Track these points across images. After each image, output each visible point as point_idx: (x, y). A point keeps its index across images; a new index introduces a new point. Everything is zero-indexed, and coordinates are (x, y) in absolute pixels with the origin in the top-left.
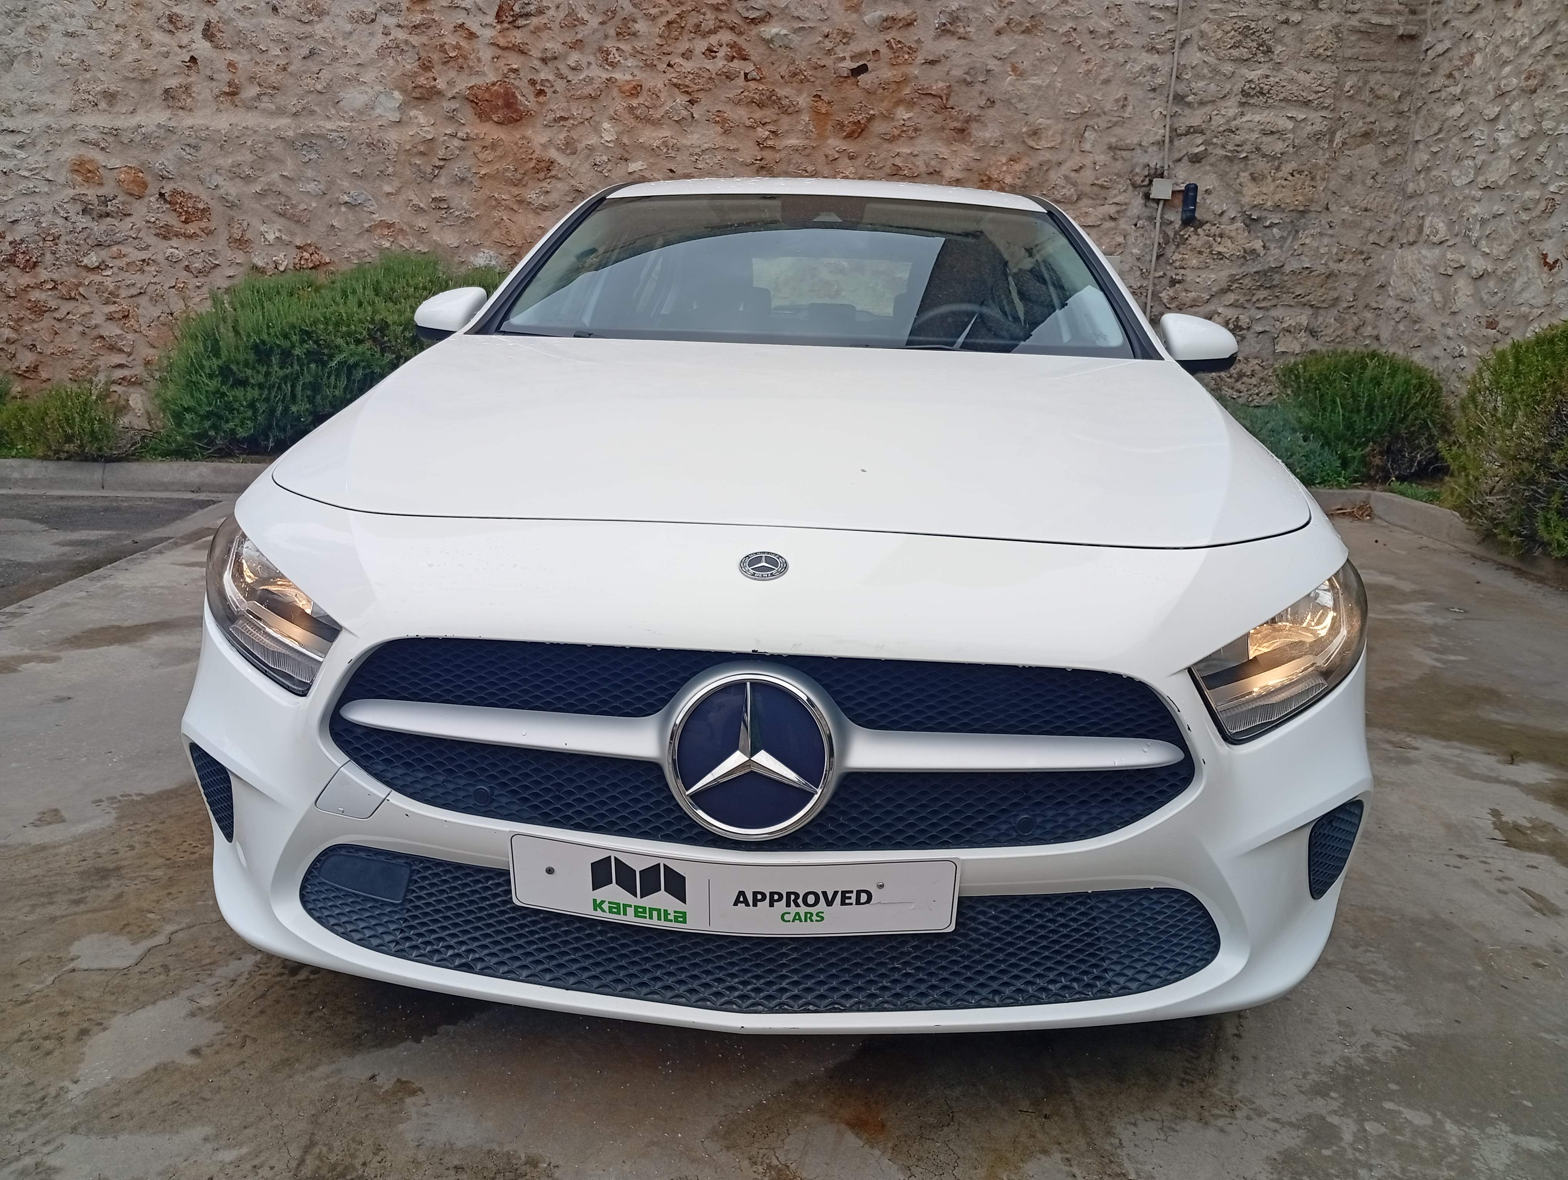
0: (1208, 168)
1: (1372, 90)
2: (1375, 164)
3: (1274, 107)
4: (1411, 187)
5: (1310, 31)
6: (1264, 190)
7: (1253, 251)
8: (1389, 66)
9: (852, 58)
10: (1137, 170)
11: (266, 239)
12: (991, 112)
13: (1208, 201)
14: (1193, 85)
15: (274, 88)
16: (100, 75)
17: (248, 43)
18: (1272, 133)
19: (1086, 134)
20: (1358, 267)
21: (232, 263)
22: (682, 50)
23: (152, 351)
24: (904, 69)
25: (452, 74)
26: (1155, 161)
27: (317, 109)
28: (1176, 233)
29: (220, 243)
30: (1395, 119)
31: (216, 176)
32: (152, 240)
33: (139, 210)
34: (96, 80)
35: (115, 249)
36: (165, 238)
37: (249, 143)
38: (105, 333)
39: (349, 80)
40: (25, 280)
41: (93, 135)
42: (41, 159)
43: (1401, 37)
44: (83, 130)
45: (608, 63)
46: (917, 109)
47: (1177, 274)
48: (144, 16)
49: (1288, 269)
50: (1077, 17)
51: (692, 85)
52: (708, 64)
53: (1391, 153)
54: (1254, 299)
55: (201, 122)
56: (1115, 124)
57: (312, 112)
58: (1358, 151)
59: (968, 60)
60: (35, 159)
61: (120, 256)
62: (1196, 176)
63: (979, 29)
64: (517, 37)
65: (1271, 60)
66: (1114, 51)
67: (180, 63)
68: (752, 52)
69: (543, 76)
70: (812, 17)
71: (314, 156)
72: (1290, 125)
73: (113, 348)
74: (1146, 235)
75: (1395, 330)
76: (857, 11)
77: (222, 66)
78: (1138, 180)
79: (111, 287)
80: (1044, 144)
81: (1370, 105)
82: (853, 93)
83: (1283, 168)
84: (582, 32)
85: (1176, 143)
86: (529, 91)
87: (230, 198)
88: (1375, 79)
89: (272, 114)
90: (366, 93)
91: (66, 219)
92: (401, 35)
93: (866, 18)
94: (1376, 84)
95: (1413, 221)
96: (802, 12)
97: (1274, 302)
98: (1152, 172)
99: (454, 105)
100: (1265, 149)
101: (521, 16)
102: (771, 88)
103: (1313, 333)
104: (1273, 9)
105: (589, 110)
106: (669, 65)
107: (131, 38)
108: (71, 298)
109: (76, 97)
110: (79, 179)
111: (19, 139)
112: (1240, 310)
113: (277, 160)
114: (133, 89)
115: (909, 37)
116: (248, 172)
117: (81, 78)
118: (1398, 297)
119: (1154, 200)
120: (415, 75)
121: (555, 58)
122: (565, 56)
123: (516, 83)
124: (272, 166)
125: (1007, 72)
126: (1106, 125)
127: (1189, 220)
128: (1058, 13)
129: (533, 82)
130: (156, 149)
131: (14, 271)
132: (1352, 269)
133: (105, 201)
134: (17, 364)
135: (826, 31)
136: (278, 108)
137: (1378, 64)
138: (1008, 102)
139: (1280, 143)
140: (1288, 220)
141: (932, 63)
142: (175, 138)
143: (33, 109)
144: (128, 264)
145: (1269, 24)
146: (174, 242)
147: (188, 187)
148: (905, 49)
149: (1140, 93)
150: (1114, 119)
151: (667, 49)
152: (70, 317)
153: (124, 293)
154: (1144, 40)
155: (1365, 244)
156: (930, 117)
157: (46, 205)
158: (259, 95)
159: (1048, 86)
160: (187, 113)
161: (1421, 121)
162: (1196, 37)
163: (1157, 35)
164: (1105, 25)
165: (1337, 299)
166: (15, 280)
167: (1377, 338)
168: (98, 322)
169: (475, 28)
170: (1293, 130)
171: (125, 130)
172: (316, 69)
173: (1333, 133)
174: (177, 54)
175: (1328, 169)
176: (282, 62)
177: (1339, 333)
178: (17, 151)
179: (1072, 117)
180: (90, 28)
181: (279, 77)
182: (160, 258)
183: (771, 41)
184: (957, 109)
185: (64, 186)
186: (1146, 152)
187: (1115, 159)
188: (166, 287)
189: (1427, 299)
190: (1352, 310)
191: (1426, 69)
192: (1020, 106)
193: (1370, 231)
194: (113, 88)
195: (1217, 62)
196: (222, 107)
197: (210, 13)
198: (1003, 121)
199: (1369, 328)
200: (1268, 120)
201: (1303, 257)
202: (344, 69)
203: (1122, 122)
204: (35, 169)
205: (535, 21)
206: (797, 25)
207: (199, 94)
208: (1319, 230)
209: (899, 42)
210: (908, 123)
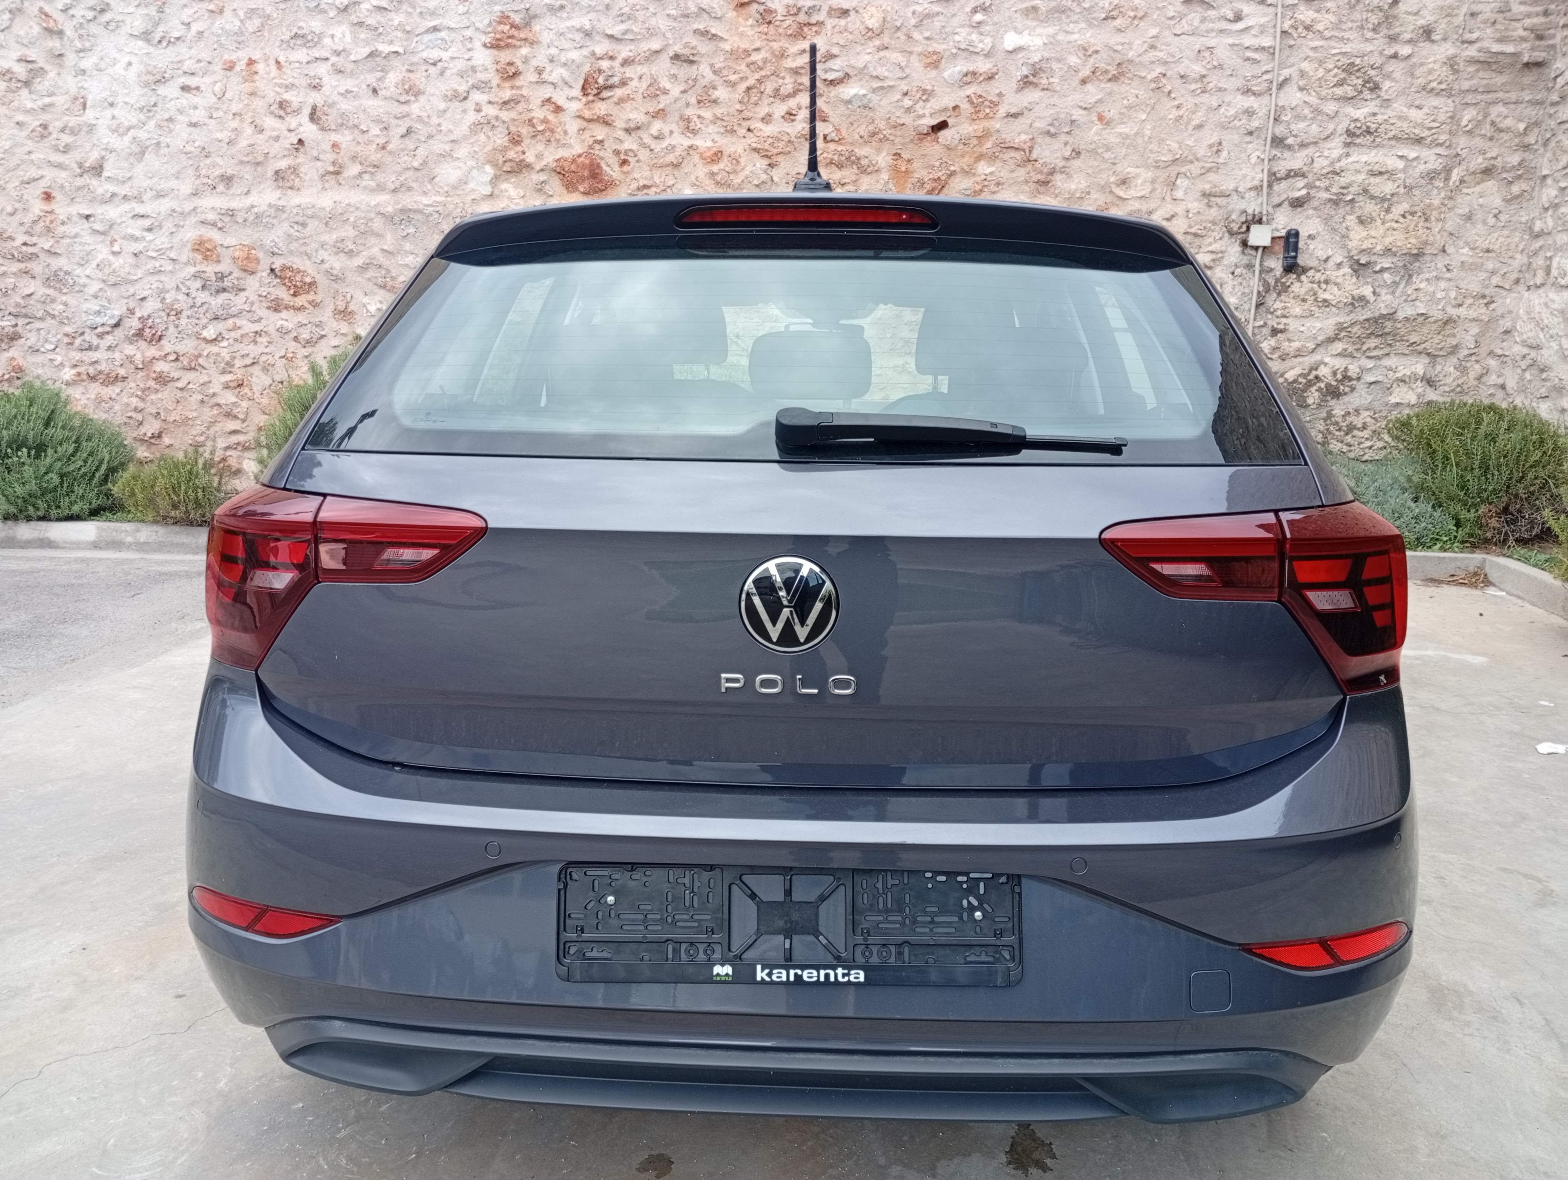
0: (1311, 212)
1: (1493, 123)
2: (1497, 202)
3: (1383, 146)
4: (1538, 226)
5: (1422, 64)
6: (1373, 233)
7: (1362, 298)
8: (1513, 96)
9: (931, 115)
10: (1234, 217)
11: (368, 311)
12: (1076, 163)
13: (1312, 247)
14: (1293, 127)
15: (375, 166)
16: (219, 160)
17: (350, 124)
18: (1381, 173)
19: (1178, 182)
20: (1481, 312)
21: (337, 333)
22: (762, 115)
23: (265, 417)
24: (986, 124)
25: (540, 147)
26: (1253, 205)
27: (414, 185)
28: (1277, 281)
29: (326, 315)
30: (1520, 153)
31: (321, 252)
32: (263, 313)
33: (252, 284)
34: (214, 165)
35: (230, 322)
36: (276, 310)
37: (352, 219)
38: (222, 401)
39: (444, 156)
40: (152, 352)
41: (211, 217)
42: (167, 240)
43: (1527, 65)
44: (202, 212)
45: (689, 129)
46: (999, 164)
47: (1278, 323)
48: (259, 104)
49: (1401, 315)
50: (1166, 63)
51: (771, 149)
52: (788, 128)
53: (1516, 189)
54: (1364, 348)
55: (308, 200)
56: (1209, 170)
57: (410, 189)
58: (1478, 189)
59: (1052, 112)
60: (160, 240)
61: (236, 328)
62: (1298, 221)
63: (1063, 79)
64: (601, 108)
65: (1379, 97)
66: (1206, 95)
67: (288, 146)
68: (831, 113)
69: (626, 146)
70: (890, 75)
71: (412, 230)
72: (1400, 164)
73: (229, 415)
74: (1244, 283)
75: (1522, 379)
76: (936, 67)
77: (327, 146)
78: (1235, 227)
79: (227, 358)
80: (1132, 193)
81: (1491, 139)
82: (933, 149)
83: (1393, 209)
84: (664, 101)
85: (1276, 187)
86: (614, 161)
87: (335, 272)
88: (1496, 111)
89: (372, 191)
90: (460, 168)
91: (188, 294)
92: (492, 111)
93: (946, 74)
94: (1498, 116)
95: (1539, 261)
96: (881, 71)
97: (1386, 351)
98: (1250, 218)
99: (543, 177)
100: (1374, 191)
101: (606, 88)
102: (850, 148)
103: (1430, 383)
104: (1380, 42)
105: (671, 177)
106: (749, 130)
107: (246, 124)
108: (191, 369)
109: (198, 182)
110: (199, 257)
111: (147, 223)
112: (1347, 361)
113: (378, 235)
114: (247, 173)
115: (991, 90)
116: (351, 247)
117: (202, 164)
118: (1524, 343)
119: (1252, 247)
120: (505, 149)
121: (638, 128)
122: (648, 126)
123: (602, 154)
124: (373, 240)
125: (1092, 122)
126: (1199, 172)
127: (1291, 268)
128: (1146, 58)
129: (617, 152)
130: (269, 227)
131: (142, 344)
132: (1473, 314)
133: (221, 277)
134: (143, 431)
135: (905, 89)
136: (378, 185)
137: (1501, 95)
138: (1094, 152)
139: (1390, 183)
140: (1401, 264)
141: (1015, 116)
142: (284, 216)
143: (160, 195)
144: (242, 336)
145: (1377, 60)
146: (284, 314)
147: (298, 262)
148: (987, 103)
149: (1236, 138)
150: (1208, 165)
151: (747, 114)
152: (191, 386)
153: (238, 363)
154: (1239, 82)
155: (1487, 287)
156: (1012, 171)
157: (170, 282)
158: (360, 175)
159: (1136, 134)
160: (295, 192)
161: (1549, 155)
162: (1295, 77)
163: (1253, 76)
164: (1197, 69)
165: (1456, 346)
166: (143, 353)
167: (1503, 387)
168: (216, 390)
169: (561, 101)
170: (1404, 170)
171: (240, 211)
172: (412, 147)
173: (1448, 171)
174: (286, 138)
175: (1443, 209)
176: (382, 141)
177: (1460, 382)
178: (146, 234)
179: (1162, 164)
180: (211, 117)
181: (379, 156)
182: (271, 329)
183: (849, 102)
184: (1041, 161)
185: (186, 264)
186: (1243, 198)
187: (1209, 206)
188: (276, 357)
189: (1555, 346)
190: (1473, 358)
191: (1555, 97)
192: (1107, 155)
193: (1493, 273)
194: (230, 172)
195: (1319, 102)
196: (327, 185)
197: (315, 98)
198: (1090, 171)
199: (1494, 377)
200: (1376, 160)
201: (1417, 303)
202: (438, 146)
203: (1215, 168)
204: (160, 250)
205: (619, 92)
206: (876, 84)
207: (306, 174)
208: (1434, 274)
209: (980, 96)
210: (989, 178)
